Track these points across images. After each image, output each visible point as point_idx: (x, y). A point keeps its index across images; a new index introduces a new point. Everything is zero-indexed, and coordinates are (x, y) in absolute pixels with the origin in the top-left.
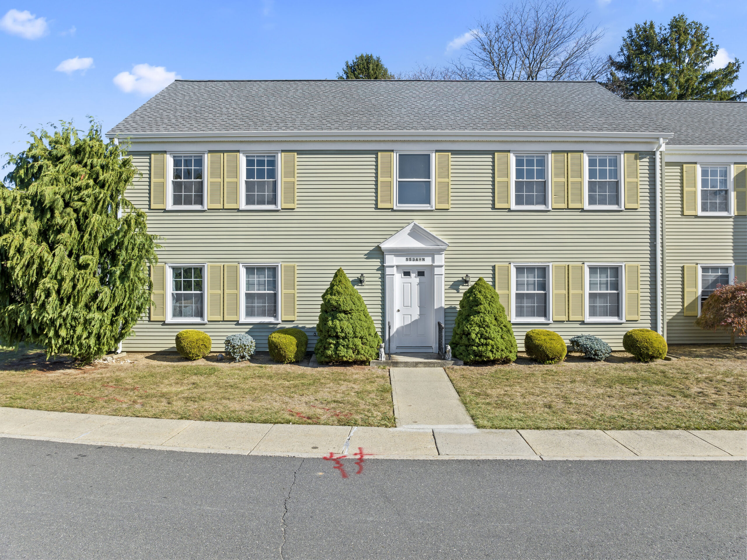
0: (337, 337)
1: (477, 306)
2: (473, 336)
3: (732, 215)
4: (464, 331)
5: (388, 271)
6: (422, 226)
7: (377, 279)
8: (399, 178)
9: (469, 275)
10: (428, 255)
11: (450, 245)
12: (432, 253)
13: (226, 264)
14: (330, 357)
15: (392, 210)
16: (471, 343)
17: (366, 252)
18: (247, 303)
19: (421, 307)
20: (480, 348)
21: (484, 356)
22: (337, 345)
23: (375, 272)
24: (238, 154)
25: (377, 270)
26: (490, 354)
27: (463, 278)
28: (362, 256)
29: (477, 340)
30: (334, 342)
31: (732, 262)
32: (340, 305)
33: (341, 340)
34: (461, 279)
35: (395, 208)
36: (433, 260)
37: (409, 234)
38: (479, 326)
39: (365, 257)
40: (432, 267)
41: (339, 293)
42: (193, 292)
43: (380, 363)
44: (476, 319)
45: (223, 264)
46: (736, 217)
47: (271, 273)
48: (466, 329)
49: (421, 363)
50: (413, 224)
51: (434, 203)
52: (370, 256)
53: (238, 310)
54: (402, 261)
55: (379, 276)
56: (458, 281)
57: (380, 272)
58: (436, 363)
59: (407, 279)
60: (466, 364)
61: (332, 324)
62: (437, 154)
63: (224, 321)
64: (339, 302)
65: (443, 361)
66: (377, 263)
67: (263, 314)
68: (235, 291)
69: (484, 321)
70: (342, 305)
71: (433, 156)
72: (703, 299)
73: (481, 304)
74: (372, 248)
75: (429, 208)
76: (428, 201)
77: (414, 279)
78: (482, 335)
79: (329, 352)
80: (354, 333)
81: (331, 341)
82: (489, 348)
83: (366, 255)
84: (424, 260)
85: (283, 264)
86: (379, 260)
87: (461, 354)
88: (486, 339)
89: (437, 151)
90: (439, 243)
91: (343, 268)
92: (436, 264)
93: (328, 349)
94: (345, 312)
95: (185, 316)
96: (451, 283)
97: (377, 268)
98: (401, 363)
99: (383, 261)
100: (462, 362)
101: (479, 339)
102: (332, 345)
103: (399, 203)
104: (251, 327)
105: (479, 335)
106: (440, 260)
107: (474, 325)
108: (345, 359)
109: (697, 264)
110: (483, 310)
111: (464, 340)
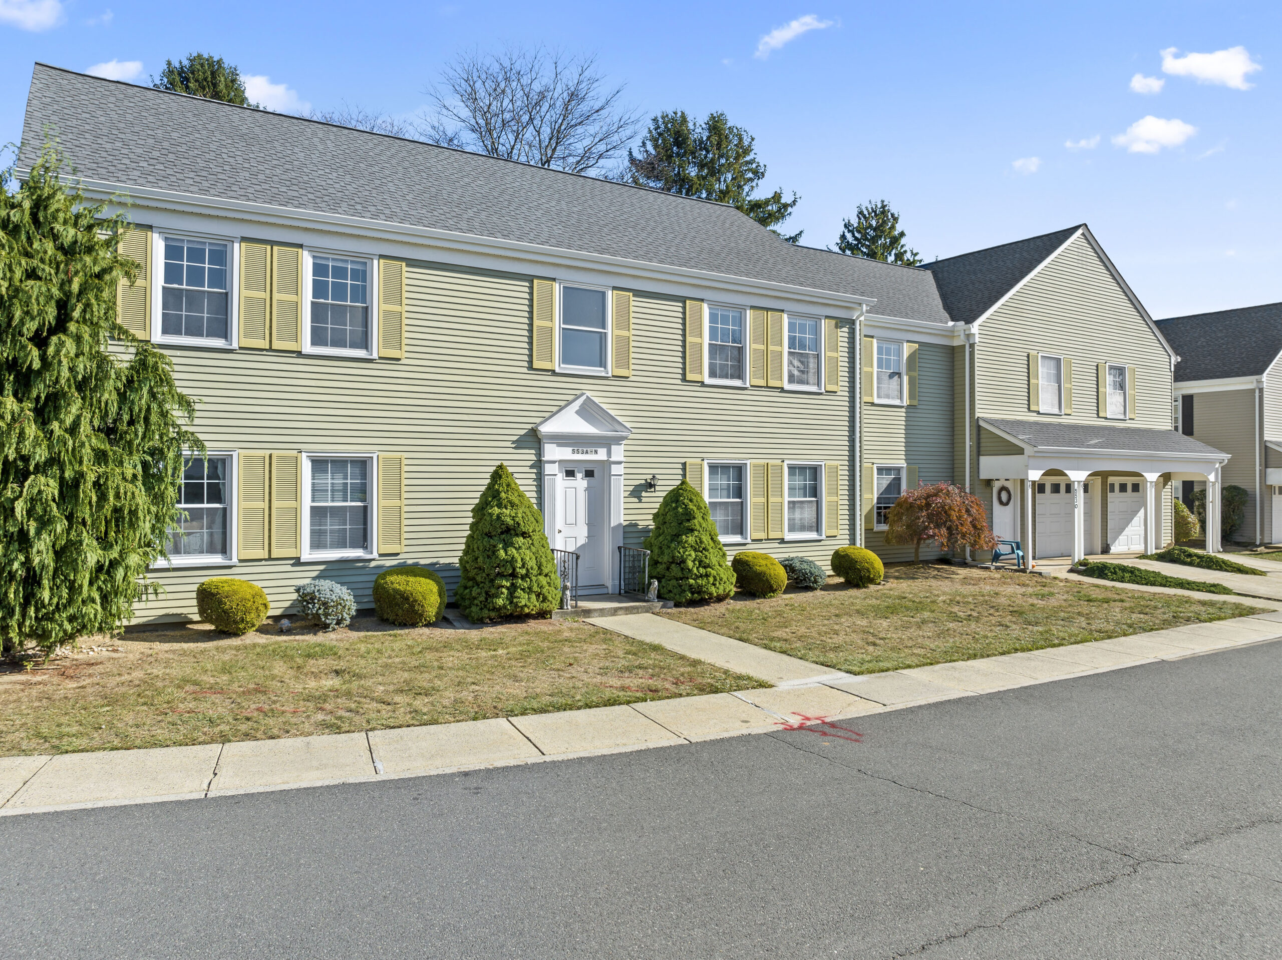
0: (514, 575)
1: (688, 520)
2: (690, 564)
3: (905, 404)
4: (673, 557)
5: (549, 469)
6: (597, 400)
7: (530, 482)
8: (564, 323)
9: (657, 476)
10: (602, 445)
11: (634, 430)
12: (607, 443)
13: (274, 452)
14: (499, 610)
15: (553, 372)
16: (686, 573)
17: (515, 438)
18: (312, 524)
19: (590, 525)
20: (700, 581)
21: (705, 592)
22: (513, 588)
23: (527, 470)
24: (300, 250)
25: (531, 467)
26: (713, 589)
27: (646, 480)
28: (509, 444)
29: (695, 570)
30: (508, 584)
31: (903, 462)
32: (518, 524)
33: (520, 581)
34: (643, 482)
35: (557, 370)
36: (609, 454)
37: (577, 412)
38: (695, 550)
39: (513, 446)
40: (606, 465)
41: (513, 505)
42: (205, 505)
43: (567, 613)
44: (691, 539)
45: (269, 452)
46: (909, 407)
47: (357, 471)
48: (677, 554)
49: (621, 608)
50: (584, 397)
51: (611, 368)
52: (520, 444)
53: (298, 537)
54: (566, 454)
55: (534, 476)
56: (640, 485)
57: (535, 471)
58: (641, 607)
59: (570, 482)
60: (677, 605)
61: (506, 554)
62: (615, 292)
63: (270, 559)
64: (517, 519)
65: (649, 604)
66: (529, 455)
67: (342, 545)
68: (293, 504)
69: (701, 542)
70: (522, 523)
71: (609, 293)
72: (879, 508)
73: (694, 518)
74: (523, 432)
75: (603, 374)
76: (602, 363)
77: (580, 482)
78: (700, 562)
79: (500, 602)
80: (539, 568)
81: (504, 583)
82: (711, 580)
83: (514, 442)
84: (596, 452)
85: (382, 454)
86: (533, 451)
87: (670, 591)
88: (705, 567)
89: (614, 288)
90: (618, 428)
91: (505, 463)
92: (613, 459)
93: (497, 596)
94: (524, 535)
95: (187, 552)
96: (631, 488)
97: (530, 463)
98: (595, 610)
99: (539, 454)
100: (672, 603)
101: (697, 568)
102: (504, 590)
103: (563, 363)
104: (322, 567)
105: (697, 563)
106: (618, 453)
107: (689, 549)
108: (526, 610)
109: (873, 464)
110: (698, 527)
111: (675, 570)
